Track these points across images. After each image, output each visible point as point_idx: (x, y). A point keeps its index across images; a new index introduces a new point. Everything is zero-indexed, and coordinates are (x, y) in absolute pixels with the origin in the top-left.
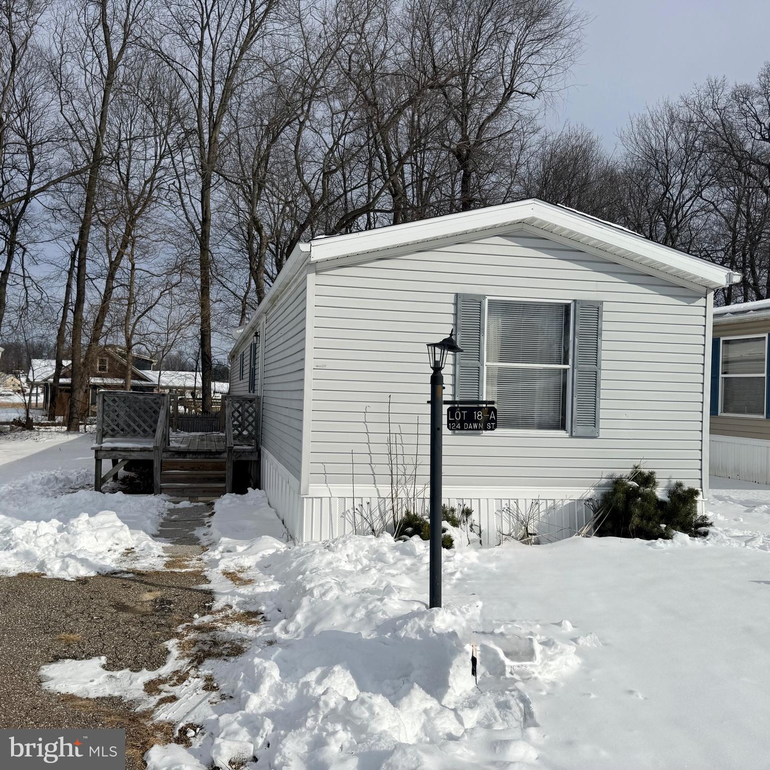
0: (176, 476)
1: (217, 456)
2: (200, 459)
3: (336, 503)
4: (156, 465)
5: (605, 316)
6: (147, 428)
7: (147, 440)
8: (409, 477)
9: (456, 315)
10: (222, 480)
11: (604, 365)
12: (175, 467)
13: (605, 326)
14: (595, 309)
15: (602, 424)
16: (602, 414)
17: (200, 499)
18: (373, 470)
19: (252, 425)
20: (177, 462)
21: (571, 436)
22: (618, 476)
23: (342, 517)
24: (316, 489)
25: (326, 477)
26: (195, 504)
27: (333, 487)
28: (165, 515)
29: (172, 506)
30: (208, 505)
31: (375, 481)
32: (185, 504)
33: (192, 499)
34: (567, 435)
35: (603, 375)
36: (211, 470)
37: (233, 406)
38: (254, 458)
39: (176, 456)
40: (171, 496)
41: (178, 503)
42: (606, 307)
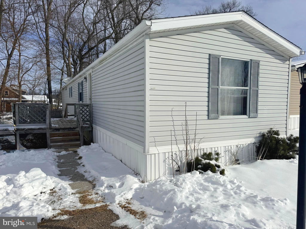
0: (57, 140)
1: (74, 130)
2: (66, 132)
3: (161, 156)
4: (48, 135)
5: (261, 67)
6: (40, 119)
7: (41, 124)
8: (191, 140)
9: (209, 64)
10: (78, 140)
11: (260, 87)
12: (55, 136)
13: (260, 71)
14: (258, 63)
15: (259, 112)
16: (259, 108)
17: (70, 149)
18: (176, 138)
19: (88, 116)
20: (56, 134)
21: (249, 117)
22: (262, 132)
23: (163, 162)
24: (152, 150)
25: (155, 144)
26: (68, 152)
27: (159, 148)
28: (57, 160)
29: (58, 154)
30: (74, 152)
31: (177, 143)
32: (63, 153)
33: (66, 150)
34: (247, 117)
35: (260, 92)
36: (72, 136)
37: (79, 108)
38: (90, 129)
39: (55, 131)
40: (56, 149)
41: (60, 152)
42: (261, 63)
